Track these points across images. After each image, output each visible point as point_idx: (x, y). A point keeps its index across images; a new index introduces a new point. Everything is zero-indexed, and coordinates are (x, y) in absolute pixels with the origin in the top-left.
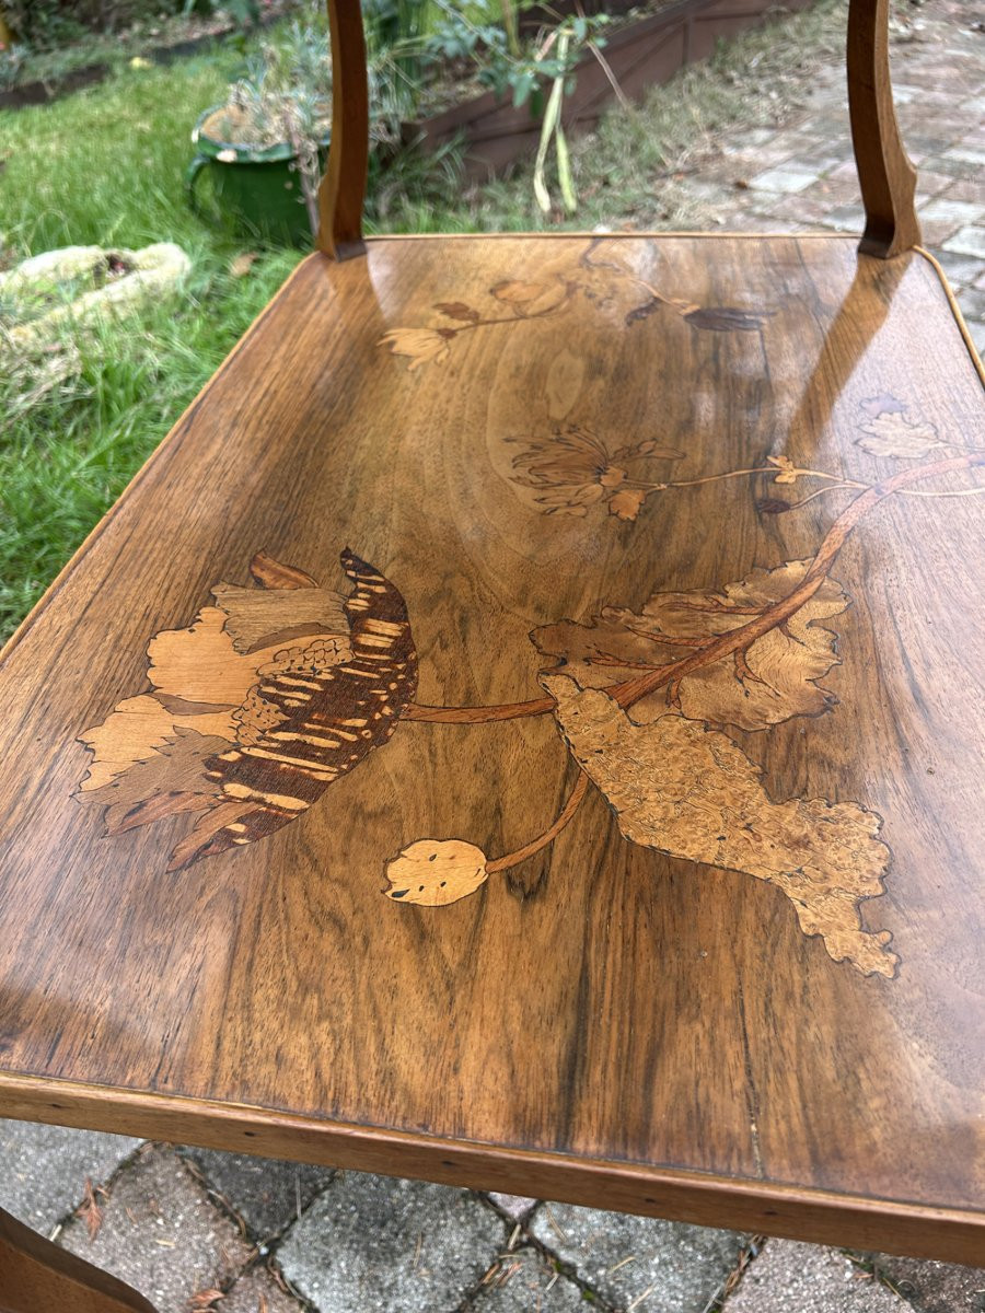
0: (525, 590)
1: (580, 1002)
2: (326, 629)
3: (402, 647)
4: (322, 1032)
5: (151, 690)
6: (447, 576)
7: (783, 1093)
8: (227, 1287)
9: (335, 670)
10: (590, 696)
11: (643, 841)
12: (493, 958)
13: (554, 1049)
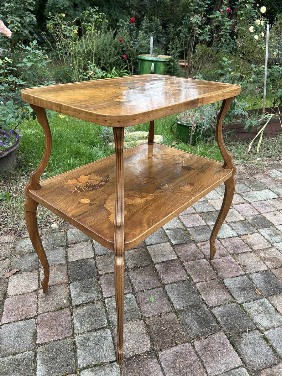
1: (85, 212)
2: (98, 181)
3: (103, 185)
4: (64, 206)
5: (77, 179)
7: (93, 223)
9: (95, 184)
11: (105, 206)
13: (80, 214)
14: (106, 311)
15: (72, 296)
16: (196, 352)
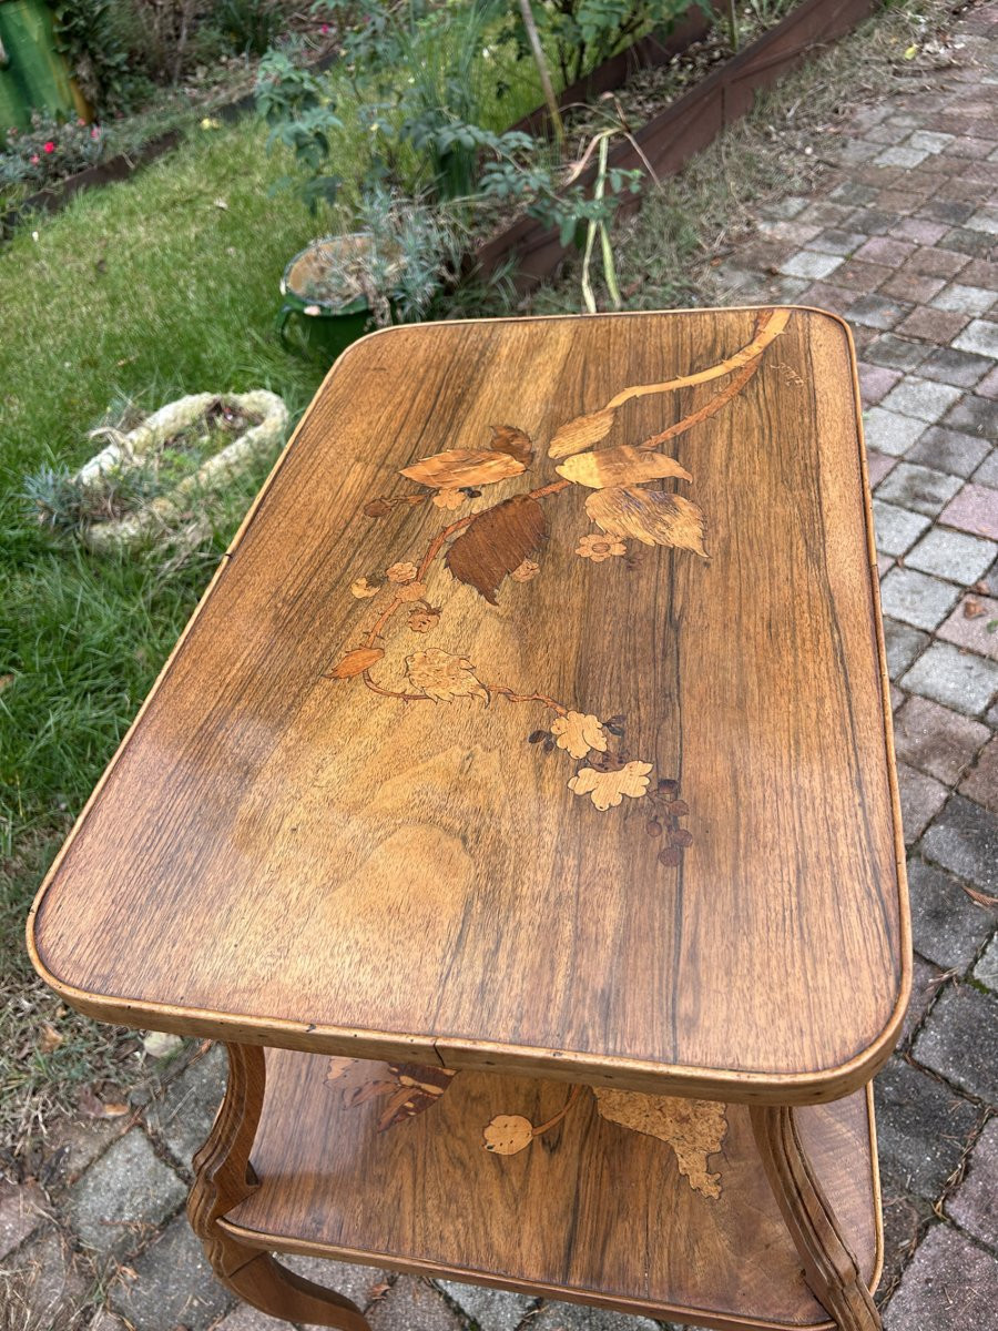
4: (459, 1224)
7: (661, 1259)
8: (392, 1283)
11: (609, 1117)
12: (535, 1185)
15: (467, 1309)
16: (975, 1242)
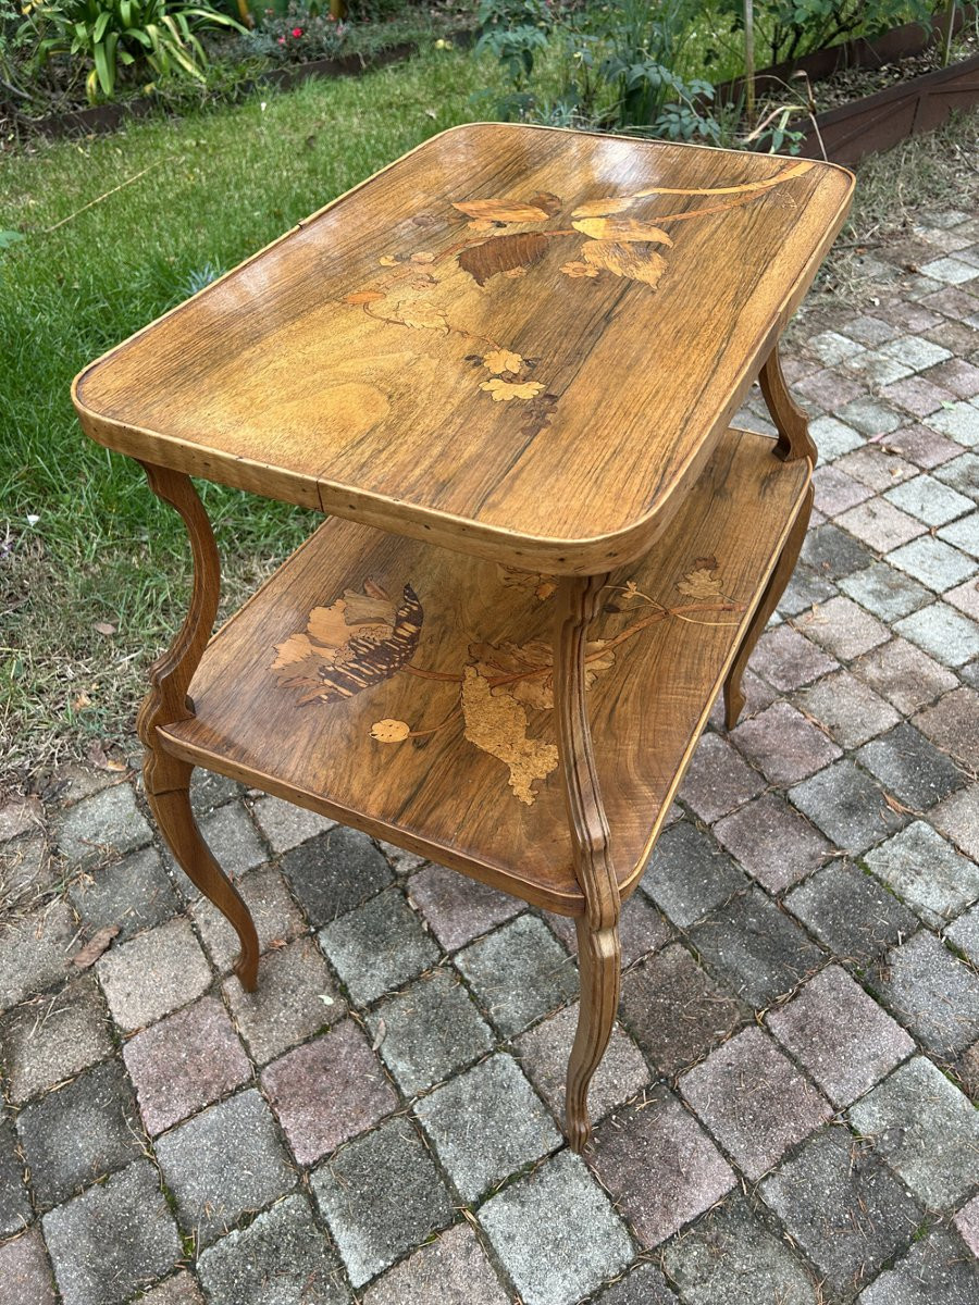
0: (477, 624)
1: (420, 785)
2: (385, 622)
3: (413, 639)
4: (331, 773)
5: (306, 633)
6: (447, 609)
7: (471, 828)
8: (290, 941)
9: (382, 642)
10: (480, 679)
11: (470, 739)
12: (398, 763)
13: (405, 796)
14: (473, 996)
15: (342, 976)
16: (782, 1049)
